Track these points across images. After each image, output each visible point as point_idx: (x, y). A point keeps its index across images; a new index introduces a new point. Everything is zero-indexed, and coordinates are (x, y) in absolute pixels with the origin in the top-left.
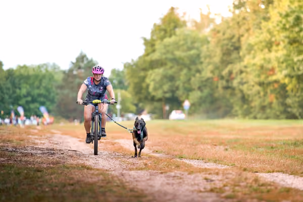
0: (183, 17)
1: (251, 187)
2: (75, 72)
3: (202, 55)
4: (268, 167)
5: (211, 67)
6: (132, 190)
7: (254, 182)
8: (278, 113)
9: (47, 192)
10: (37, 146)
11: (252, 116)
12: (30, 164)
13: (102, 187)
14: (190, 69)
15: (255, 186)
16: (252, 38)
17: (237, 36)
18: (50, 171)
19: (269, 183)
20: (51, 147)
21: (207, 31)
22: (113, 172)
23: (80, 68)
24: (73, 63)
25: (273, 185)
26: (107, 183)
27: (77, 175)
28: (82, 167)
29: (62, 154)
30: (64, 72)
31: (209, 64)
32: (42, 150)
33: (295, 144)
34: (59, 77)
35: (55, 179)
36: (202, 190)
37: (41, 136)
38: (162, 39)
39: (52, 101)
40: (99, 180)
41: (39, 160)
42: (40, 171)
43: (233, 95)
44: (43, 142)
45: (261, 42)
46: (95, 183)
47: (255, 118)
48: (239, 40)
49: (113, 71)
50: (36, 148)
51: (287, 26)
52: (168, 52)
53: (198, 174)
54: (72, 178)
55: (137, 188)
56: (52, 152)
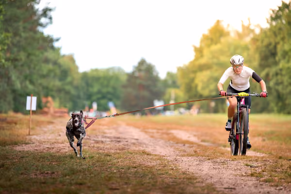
0: (227, 28)
1: (286, 172)
2: (137, 74)
6: (184, 173)
7: (288, 169)
9: (115, 173)
12: (101, 149)
13: (159, 170)
17: (273, 44)
18: (117, 156)
22: (169, 157)
23: (140, 70)
26: (165, 166)
27: (139, 159)
28: (143, 153)
29: (127, 142)
30: (128, 74)
34: (124, 79)
35: (121, 163)
36: (244, 174)
37: (110, 126)
38: (209, 46)
39: (118, 98)
40: (157, 164)
41: (108, 146)
42: (109, 156)
44: (110, 131)
46: (154, 166)
48: (275, 47)
49: (169, 74)
52: (213, 57)
53: (240, 161)
54: (134, 163)
55: (188, 171)
56: (119, 140)
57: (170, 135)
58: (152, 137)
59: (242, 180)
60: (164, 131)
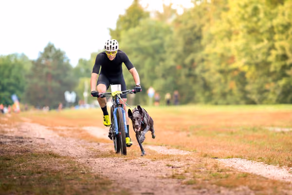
0: (146, 8)
1: (210, 172)
2: (44, 62)
3: (166, 44)
4: (228, 153)
5: (174, 56)
6: (97, 177)
7: (213, 168)
8: (238, 99)
9: (15, 180)
10: (6, 135)
11: (213, 102)
13: (68, 174)
14: (153, 58)
15: (215, 171)
16: (213, 28)
17: (198, 26)
18: (18, 159)
19: (228, 169)
20: (20, 136)
21: (170, 21)
22: (80, 159)
23: (48, 57)
24: (41, 53)
25: (232, 171)
26: (74, 171)
27: (44, 163)
28: (50, 154)
30: (33, 62)
31: (172, 53)
32: (11, 139)
33: (254, 130)
34: (28, 67)
35: (23, 168)
36: (165, 176)
37: (11, 124)
38: (127, 29)
39: (22, 90)
40: (65, 168)
41: (8, 148)
42: (9, 160)
43: (195, 82)
44: (12, 130)
45: (221, 31)
46: (62, 171)
47: (216, 104)
48: (200, 30)
49: (81, 61)
50: (5, 137)
51: (246, 16)
52: (132, 42)
53: (161, 161)
54: (39, 167)
55: (102, 175)
56: (21, 140)
57: (83, 133)
58: (61, 135)
59: (163, 183)
60: (76, 128)
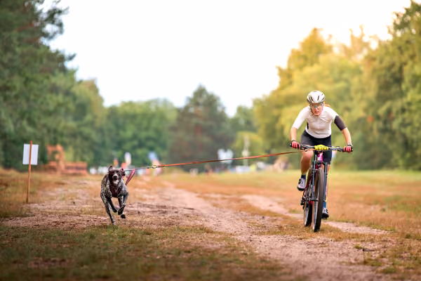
0: (328, 40)
2: (192, 110)
3: (353, 89)
5: (364, 104)
6: (263, 260)
7: (420, 253)
9: (158, 260)
10: (145, 203)
11: (417, 166)
12: (137, 224)
13: (226, 255)
16: (418, 67)
17: (398, 65)
18: (161, 234)
20: (163, 204)
22: (240, 237)
23: (197, 104)
24: (189, 99)
26: (233, 250)
27: (195, 240)
28: (201, 229)
29: (176, 212)
30: (178, 110)
31: (361, 100)
32: (152, 208)
34: (172, 117)
35: (167, 244)
36: (353, 261)
37: (150, 190)
38: (301, 68)
39: (163, 146)
40: (221, 247)
41: (148, 220)
42: (149, 234)
43: (393, 139)
44: (152, 197)
46: (217, 250)
48: (401, 70)
49: (240, 109)
50: (144, 205)
53: (348, 241)
54: (188, 244)
55: (270, 258)
56: (164, 210)
57: (242, 202)
58: (215, 205)
59: (351, 270)
60: (234, 196)
